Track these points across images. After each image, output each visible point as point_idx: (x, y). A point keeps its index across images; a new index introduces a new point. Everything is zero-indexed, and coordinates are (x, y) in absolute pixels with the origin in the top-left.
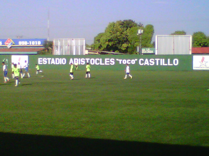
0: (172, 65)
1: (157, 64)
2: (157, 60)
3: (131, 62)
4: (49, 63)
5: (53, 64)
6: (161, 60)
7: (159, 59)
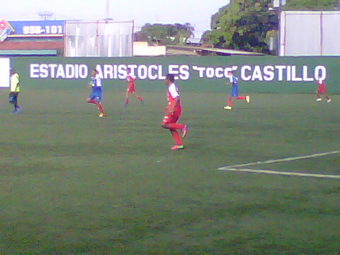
0: (312, 79)
1: (280, 78)
2: (281, 68)
3: (223, 72)
4: (53, 76)
5: (60, 77)
6: (289, 67)
7: (284, 67)
